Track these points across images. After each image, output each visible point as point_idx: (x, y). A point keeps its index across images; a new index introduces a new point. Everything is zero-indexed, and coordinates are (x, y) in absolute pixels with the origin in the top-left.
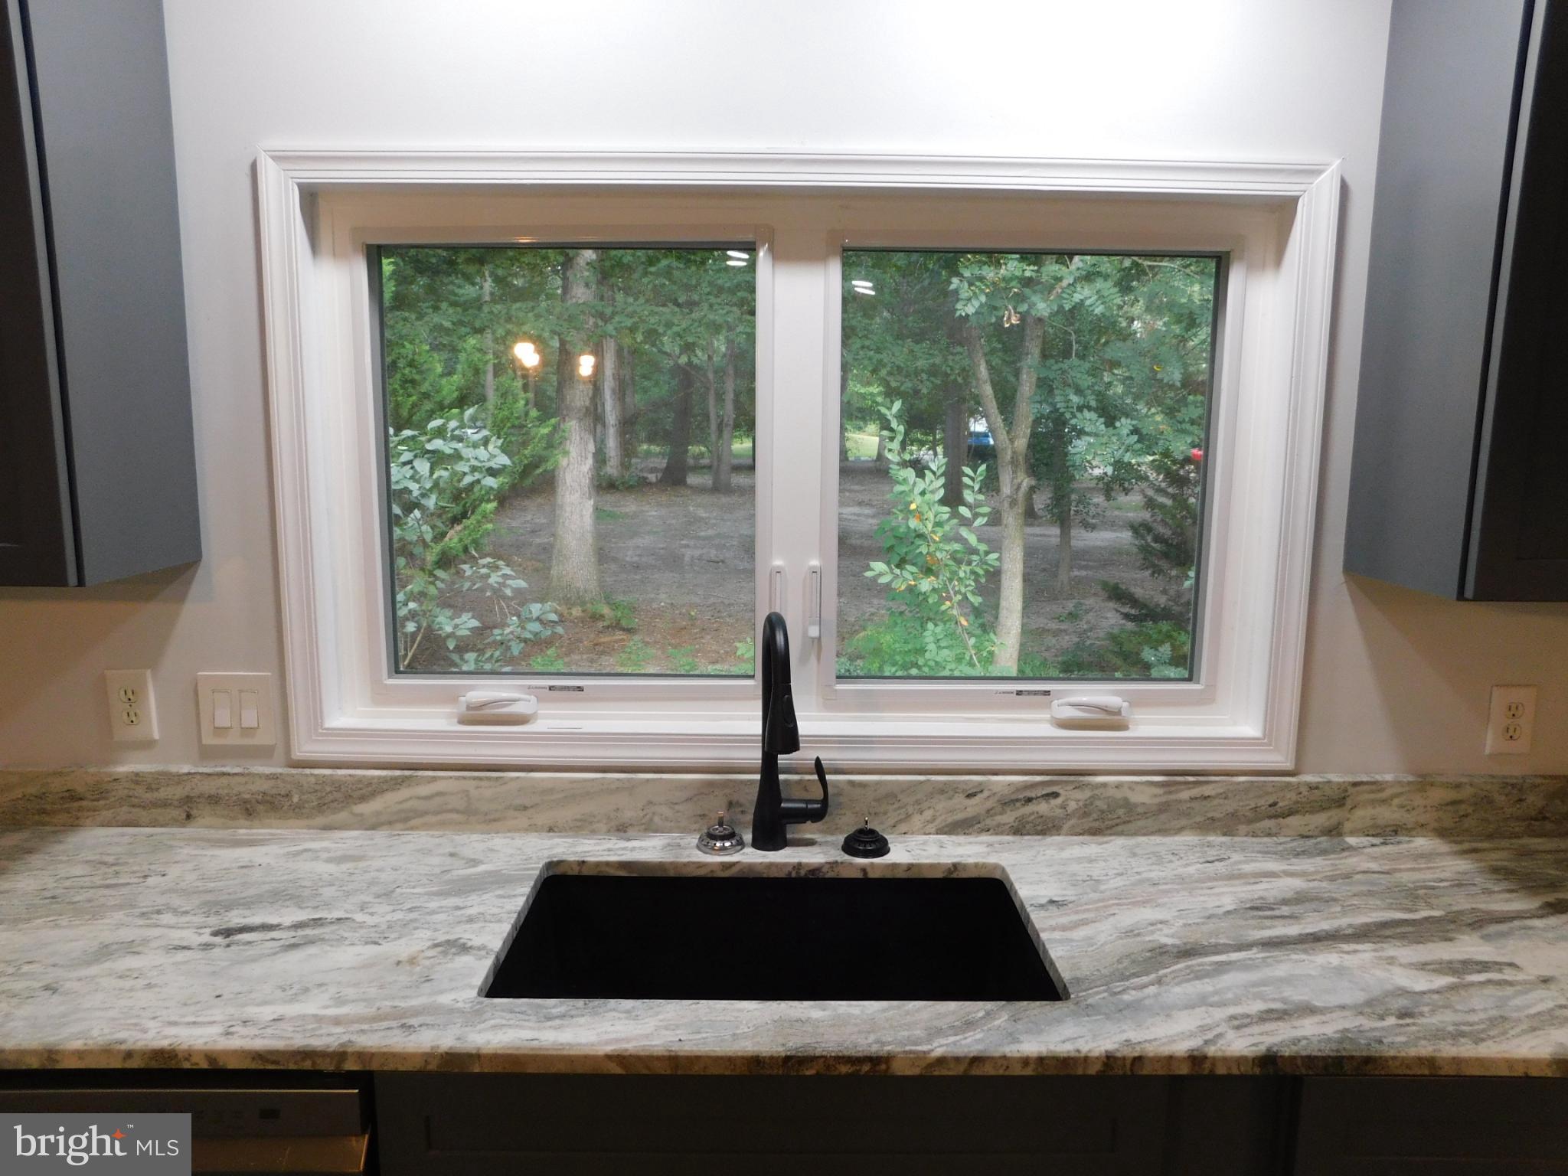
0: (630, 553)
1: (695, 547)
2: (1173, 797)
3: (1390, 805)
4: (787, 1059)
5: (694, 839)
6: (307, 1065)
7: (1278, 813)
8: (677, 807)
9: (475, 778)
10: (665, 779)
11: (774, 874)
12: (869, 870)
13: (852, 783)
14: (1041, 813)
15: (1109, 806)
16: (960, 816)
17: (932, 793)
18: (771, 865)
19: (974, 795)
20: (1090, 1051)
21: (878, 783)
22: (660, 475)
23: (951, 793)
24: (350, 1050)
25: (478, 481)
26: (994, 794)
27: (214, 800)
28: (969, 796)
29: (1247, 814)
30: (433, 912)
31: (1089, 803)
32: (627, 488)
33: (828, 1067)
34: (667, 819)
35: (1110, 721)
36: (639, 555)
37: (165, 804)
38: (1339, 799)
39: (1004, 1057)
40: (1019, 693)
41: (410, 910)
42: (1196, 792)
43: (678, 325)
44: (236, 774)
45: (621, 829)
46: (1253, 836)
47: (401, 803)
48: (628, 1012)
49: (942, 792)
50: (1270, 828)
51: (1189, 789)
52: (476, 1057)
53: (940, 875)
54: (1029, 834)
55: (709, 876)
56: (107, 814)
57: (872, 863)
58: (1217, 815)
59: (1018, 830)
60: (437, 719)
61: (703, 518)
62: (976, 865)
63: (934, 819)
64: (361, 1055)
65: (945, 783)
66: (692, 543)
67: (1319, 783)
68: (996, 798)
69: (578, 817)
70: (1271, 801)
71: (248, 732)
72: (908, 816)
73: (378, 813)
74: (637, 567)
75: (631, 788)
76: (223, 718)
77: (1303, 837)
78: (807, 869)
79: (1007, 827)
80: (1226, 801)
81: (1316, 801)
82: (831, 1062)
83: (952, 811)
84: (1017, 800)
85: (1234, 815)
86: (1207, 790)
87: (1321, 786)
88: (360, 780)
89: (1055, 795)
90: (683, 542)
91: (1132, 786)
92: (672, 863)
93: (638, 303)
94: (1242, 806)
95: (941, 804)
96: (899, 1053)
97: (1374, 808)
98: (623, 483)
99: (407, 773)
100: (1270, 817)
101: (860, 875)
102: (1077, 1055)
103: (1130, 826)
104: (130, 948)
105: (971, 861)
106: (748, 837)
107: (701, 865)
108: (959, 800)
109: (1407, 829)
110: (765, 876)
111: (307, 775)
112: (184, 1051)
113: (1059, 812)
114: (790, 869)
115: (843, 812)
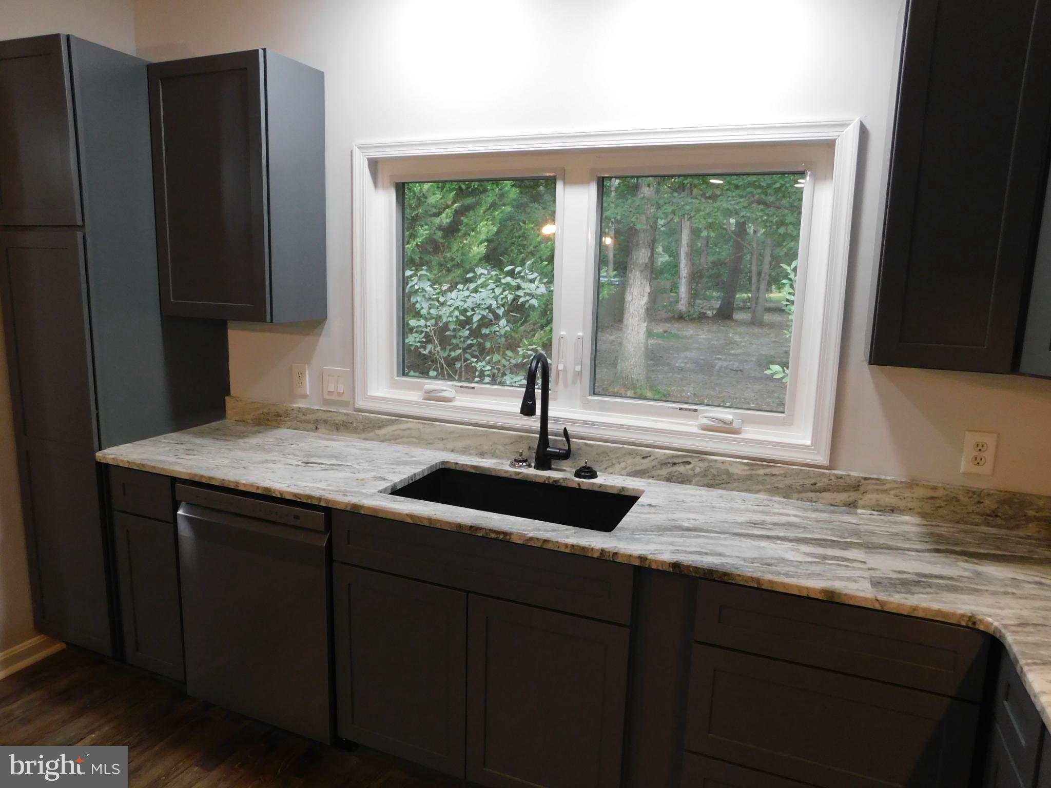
0: (680, 361)
1: (725, 360)
2: (754, 472)
3: (889, 494)
4: (471, 527)
5: (509, 462)
6: (309, 501)
7: (816, 489)
8: (507, 447)
9: (423, 423)
10: (502, 433)
11: (538, 480)
12: (581, 485)
13: (586, 444)
14: (681, 471)
15: (718, 472)
16: (638, 468)
17: (625, 454)
18: (536, 476)
19: (646, 457)
20: (595, 546)
21: (599, 446)
22: (715, 312)
23: (635, 455)
24: (323, 498)
25: (528, 301)
26: (657, 458)
27: (326, 422)
28: (643, 458)
29: (798, 487)
30: (383, 468)
31: (707, 470)
32: (691, 320)
33: (487, 533)
34: (502, 452)
35: (726, 428)
36: (686, 363)
37: (308, 422)
38: (856, 486)
39: (557, 542)
40: (681, 409)
41: (375, 467)
42: (768, 471)
43: (703, 211)
44: (333, 412)
45: (482, 454)
46: (801, 501)
47: (394, 431)
48: (425, 504)
49: (630, 454)
50: (812, 498)
51: (764, 469)
52: (362, 507)
53: (615, 492)
54: (674, 482)
55: (510, 477)
56: (289, 423)
57: (583, 481)
58: (780, 486)
59: (669, 479)
60: (415, 396)
61: (736, 341)
62: (633, 489)
63: (625, 468)
64: (327, 501)
65: (632, 450)
66: (724, 357)
67: (842, 475)
68: (658, 460)
69: (464, 446)
70: (812, 482)
71: (340, 394)
72: (613, 465)
73: (385, 435)
74: (681, 370)
75: (485, 435)
76: (331, 388)
77: (832, 505)
78: (553, 480)
79: (663, 477)
80: (785, 478)
81: (841, 486)
82: (488, 531)
83: (635, 465)
84: (669, 463)
85: (790, 487)
86: (774, 471)
87: (843, 477)
88: (379, 419)
89: (689, 463)
90: (718, 356)
91: (731, 463)
92: (494, 469)
93: (680, 196)
94: (795, 483)
95: (630, 461)
96: (515, 532)
97: (878, 494)
98: (689, 316)
99: (397, 418)
100: (812, 491)
101: (577, 487)
102: (589, 547)
103: (729, 485)
104: (274, 462)
105: (631, 487)
106: (533, 465)
107: (506, 472)
108: (638, 459)
109: (900, 510)
110: (534, 481)
111: (359, 415)
112: (274, 489)
113: (690, 472)
114: (545, 478)
115: (581, 458)
